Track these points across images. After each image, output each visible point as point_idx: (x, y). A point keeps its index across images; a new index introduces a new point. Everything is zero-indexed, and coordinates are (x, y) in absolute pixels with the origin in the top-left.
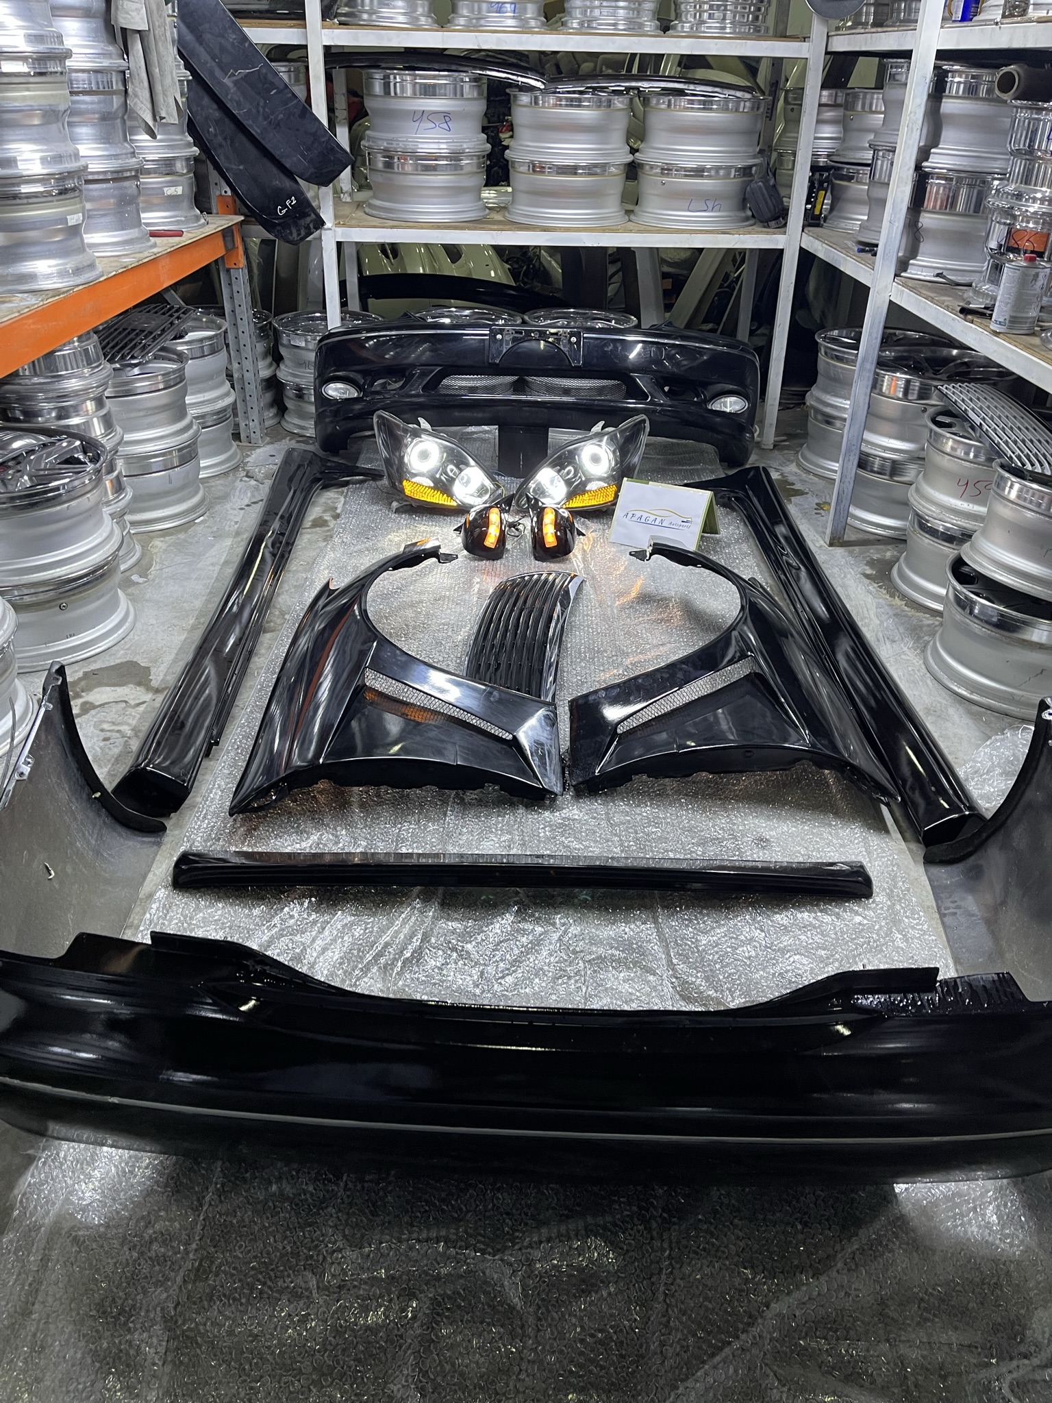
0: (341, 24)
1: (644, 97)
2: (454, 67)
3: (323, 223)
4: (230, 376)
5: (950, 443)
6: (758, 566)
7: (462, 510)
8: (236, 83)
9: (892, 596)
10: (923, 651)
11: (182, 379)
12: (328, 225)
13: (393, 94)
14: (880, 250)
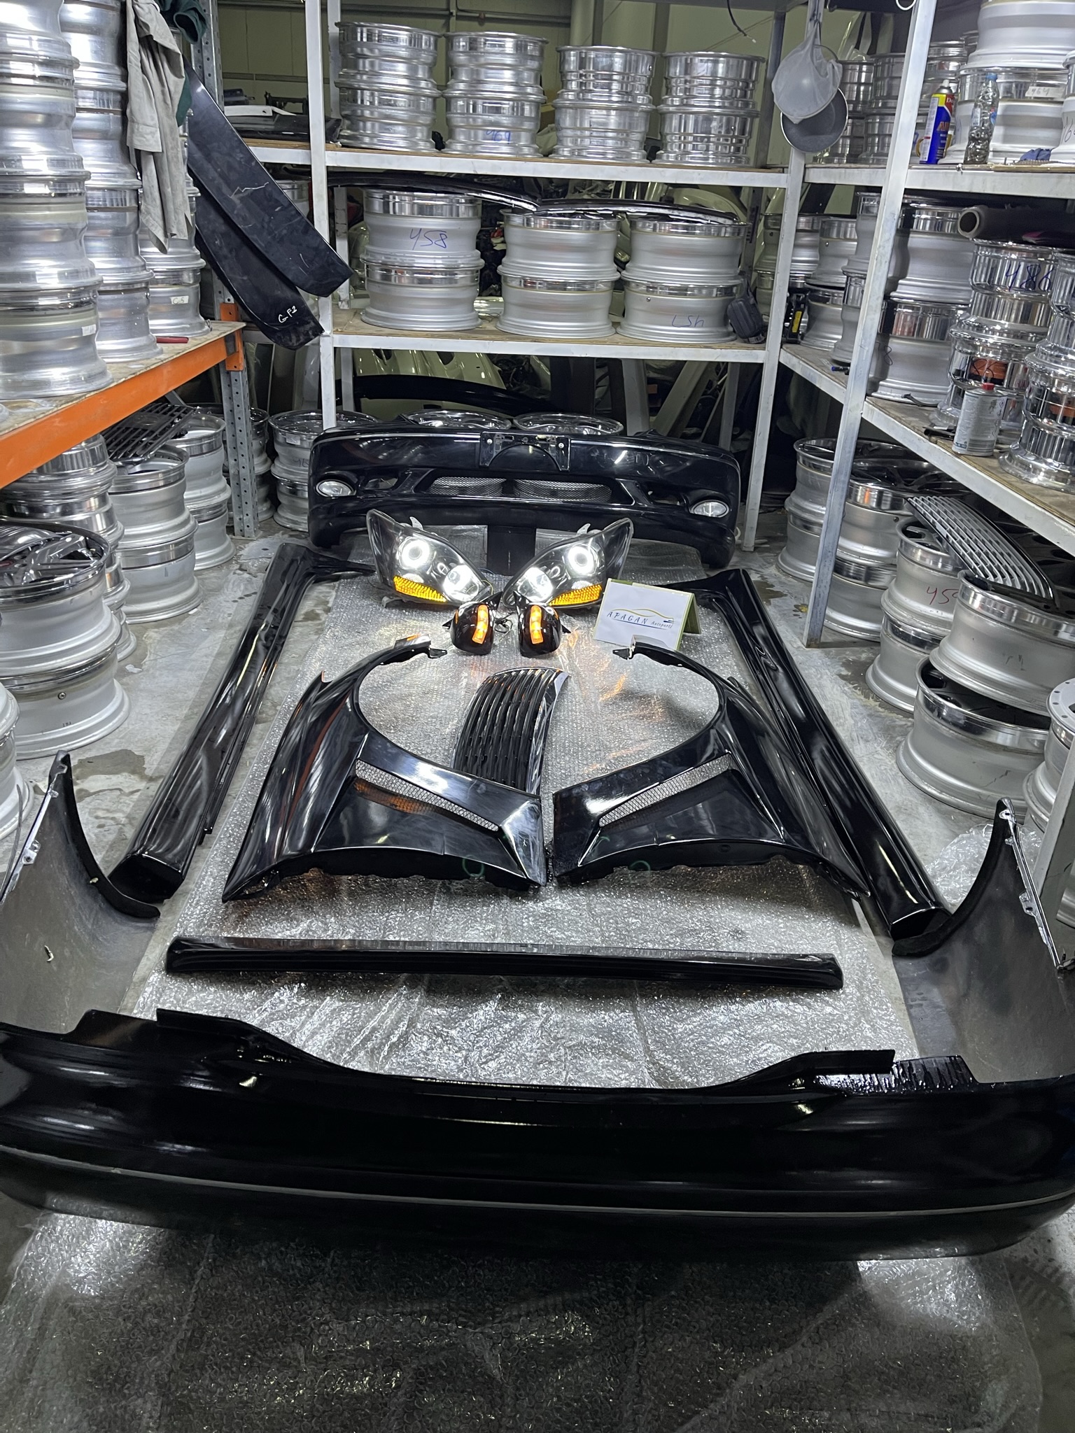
0: (343, 146)
1: (633, 221)
2: (450, 189)
3: (322, 330)
4: (226, 472)
5: (920, 553)
6: (737, 665)
7: (452, 606)
8: (241, 199)
9: (867, 697)
10: (895, 751)
11: (181, 476)
12: (327, 332)
13: (391, 213)
14: (852, 369)
